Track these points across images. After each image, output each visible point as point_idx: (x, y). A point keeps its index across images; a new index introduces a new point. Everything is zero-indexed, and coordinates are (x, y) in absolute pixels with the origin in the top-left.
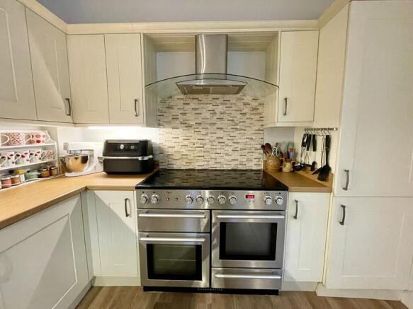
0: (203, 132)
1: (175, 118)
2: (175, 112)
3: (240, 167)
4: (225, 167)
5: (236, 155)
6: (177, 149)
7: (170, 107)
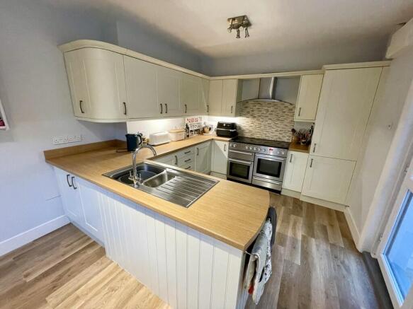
0: (261, 120)
1: (248, 113)
2: (248, 110)
3: (278, 140)
4: (271, 139)
5: (277, 133)
6: (247, 128)
7: (246, 107)
